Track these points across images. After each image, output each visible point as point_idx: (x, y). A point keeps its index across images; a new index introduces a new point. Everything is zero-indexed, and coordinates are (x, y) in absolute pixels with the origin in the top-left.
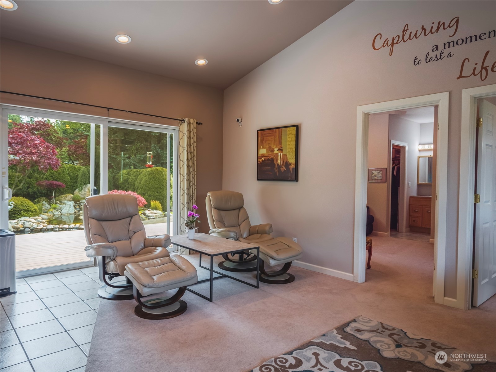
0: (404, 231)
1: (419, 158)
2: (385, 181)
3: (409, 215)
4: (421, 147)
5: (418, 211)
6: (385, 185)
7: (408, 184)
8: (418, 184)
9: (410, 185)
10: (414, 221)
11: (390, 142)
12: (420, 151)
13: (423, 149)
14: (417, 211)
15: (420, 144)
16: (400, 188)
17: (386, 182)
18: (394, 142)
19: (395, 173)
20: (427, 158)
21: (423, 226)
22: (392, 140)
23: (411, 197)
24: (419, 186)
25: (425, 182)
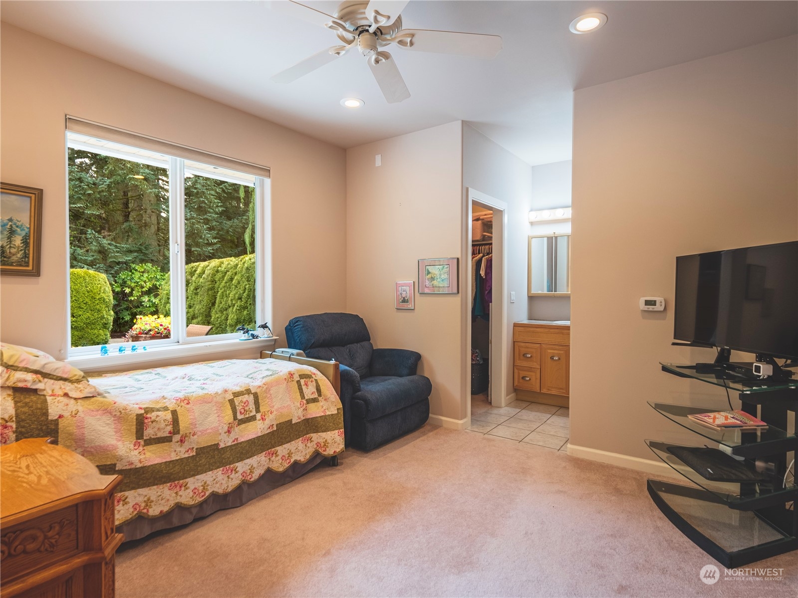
0: (503, 404)
1: (530, 239)
2: (455, 291)
3: (514, 366)
4: (534, 216)
5: (531, 356)
6: (457, 300)
7: (510, 295)
8: (530, 295)
9: (513, 298)
10: (523, 378)
11: (465, 192)
12: (532, 223)
13: (538, 219)
14: (529, 356)
15: (531, 210)
16: (493, 306)
17: (458, 293)
18: (475, 195)
19: (482, 273)
20: (545, 239)
21: (544, 391)
22: (470, 189)
23: (516, 325)
24: (532, 298)
25: (543, 290)
